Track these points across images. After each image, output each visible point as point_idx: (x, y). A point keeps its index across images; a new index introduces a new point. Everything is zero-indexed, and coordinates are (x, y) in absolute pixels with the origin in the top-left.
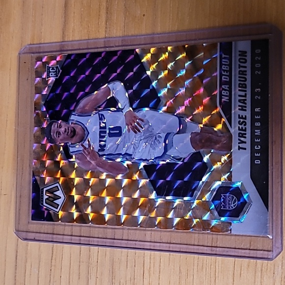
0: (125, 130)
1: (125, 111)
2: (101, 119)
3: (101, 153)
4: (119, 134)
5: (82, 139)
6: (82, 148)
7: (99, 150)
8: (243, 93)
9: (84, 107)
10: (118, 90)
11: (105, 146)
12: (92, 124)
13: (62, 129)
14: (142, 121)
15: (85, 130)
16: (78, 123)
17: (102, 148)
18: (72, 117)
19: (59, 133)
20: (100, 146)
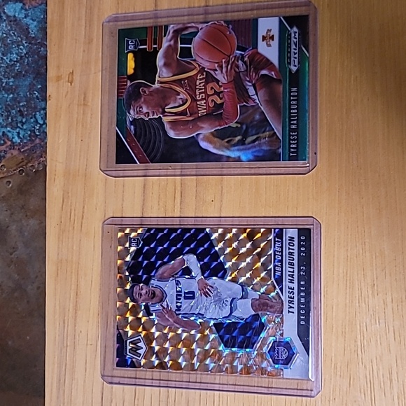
0: (197, 294)
1: (197, 279)
2: (177, 284)
3: (177, 312)
4: (193, 298)
5: (162, 300)
6: (161, 308)
7: (176, 310)
8: (292, 270)
9: (163, 273)
10: (192, 261)
11: (181, 306)
12: (169, 288)
13: (144, 292)
14: (212, 287)
15: (163, 292)
16: (157, 287)
17: (179, 308)
18: (152, 282)
19: (141, 295)
20: (177, 306)
